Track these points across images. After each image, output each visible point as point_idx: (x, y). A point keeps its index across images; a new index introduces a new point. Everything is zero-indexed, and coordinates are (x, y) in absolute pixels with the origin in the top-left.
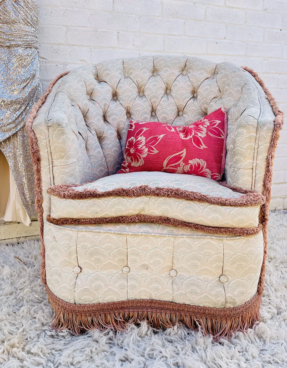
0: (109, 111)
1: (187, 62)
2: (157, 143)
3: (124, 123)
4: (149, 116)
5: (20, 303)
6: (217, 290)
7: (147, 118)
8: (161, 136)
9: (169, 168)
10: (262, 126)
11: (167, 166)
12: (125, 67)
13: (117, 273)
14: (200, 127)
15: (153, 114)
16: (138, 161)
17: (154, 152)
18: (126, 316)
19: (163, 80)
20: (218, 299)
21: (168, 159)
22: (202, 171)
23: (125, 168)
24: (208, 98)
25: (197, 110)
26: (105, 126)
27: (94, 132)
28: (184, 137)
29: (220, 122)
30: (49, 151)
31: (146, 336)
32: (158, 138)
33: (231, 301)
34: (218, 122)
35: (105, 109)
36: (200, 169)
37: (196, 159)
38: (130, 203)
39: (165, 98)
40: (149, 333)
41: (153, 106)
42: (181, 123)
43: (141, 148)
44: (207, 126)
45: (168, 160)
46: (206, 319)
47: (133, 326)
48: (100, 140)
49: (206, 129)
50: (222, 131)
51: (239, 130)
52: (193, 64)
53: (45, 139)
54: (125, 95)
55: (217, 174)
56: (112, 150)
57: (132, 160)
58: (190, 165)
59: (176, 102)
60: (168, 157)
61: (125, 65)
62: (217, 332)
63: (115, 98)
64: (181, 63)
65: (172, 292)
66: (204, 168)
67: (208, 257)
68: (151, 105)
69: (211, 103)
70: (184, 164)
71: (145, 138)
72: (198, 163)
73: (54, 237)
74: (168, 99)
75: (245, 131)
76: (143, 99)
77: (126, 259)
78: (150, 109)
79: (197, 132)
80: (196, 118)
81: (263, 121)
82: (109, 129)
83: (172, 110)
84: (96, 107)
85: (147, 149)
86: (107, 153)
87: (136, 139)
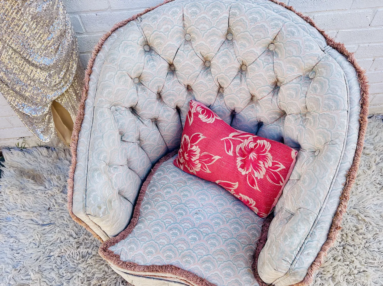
0: (164, 92)
1: (278, 36)
2: (210, 164)
3: (183, 101)
7: (211, 99)
8: (217, 158)
12: (186, 26)
14: (260, 164)
15: (221, 90)
17: (207, 171)
22: (251, 206)
25: (275, 109)
28: (240, 167)
29: (284, 168)
32: (213, 158)
34: (282, 167)
36: (249, 204)
37: (246, 196)
41: (221, 85)
43: (195, 161)
48: (156, 120)
49: (265, 170)
50: (283, 179)
52: (284, 48)
54: (183, 72)
55: (264, 213)
56: (170, 131)
58: (240, 196)
60: (221, 180)
61: (185, 22)
63: (172, 68)
64: (268, 37)
70: (235, 192)
71: (199, 150)
72: (247, 199)
76: (209, 77)
78: (216, 89)
79: (254, 170)
80: (271, 116)
81: (297, 268)
82: (165, 111)
83: (244, 99)
84: (147, 94)
85: (200, 165)
86: (164, 134)
87: (191, 145)
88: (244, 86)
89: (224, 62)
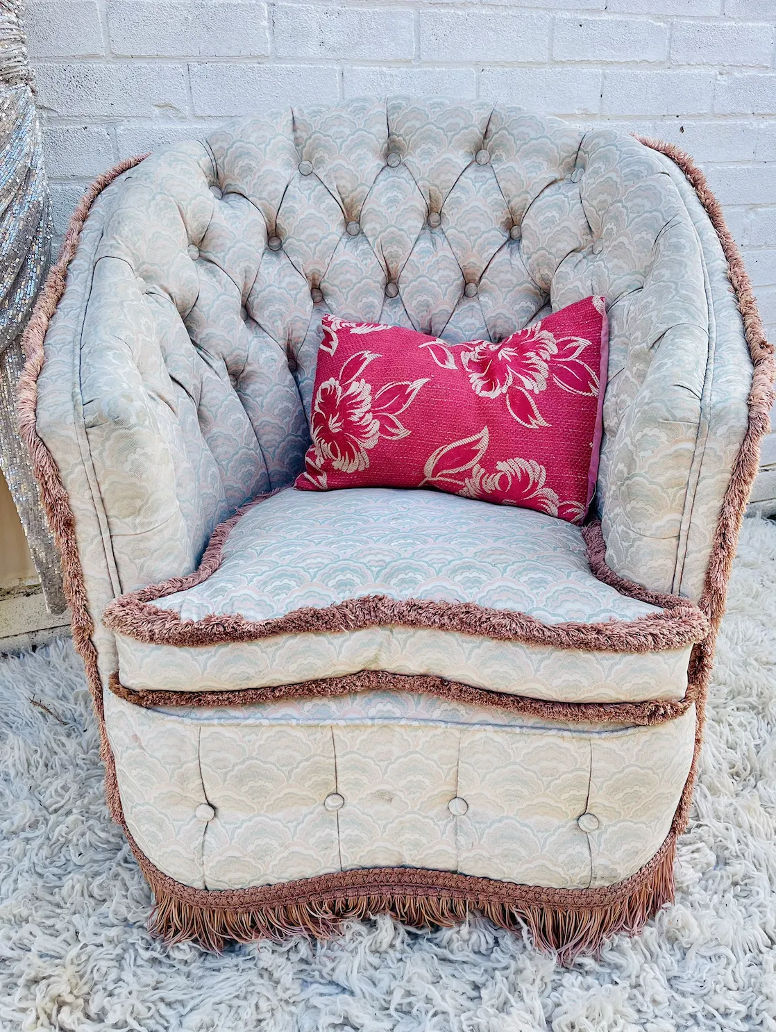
0: (261, 291)
1: (490, 124)
2: (405, 407)
3: (304, 323)
4: (376, 299)
5: (61, 855)
6: (570, 851)
7: (372, 307)
8: (418, 384)
9: (442, 479)
10: (713, 423)
11: (434, 475)
12: (300, 140)
13: (311, 813)
14: (530, 358)
15: (391, 289)
16: (352, 457)
17: (398, 435)
18: (339, 905)
19: (420, 183)
20: (571, 872)
21: (438, 454)
22: (534, 494)
23: (315, 472)
24: (553, 250)
25: (521, 284)
26: (250, 339)
27: (219, 364)
28: (483, 389)
29: (589, 343)
30: (96, 495)
31: (391, 951)
32: (409, 390)
33: (606, 874)
34: (583, 343)
35: (245, 284)
36: (529, 487)
37: (516, 459)
38: (337, 647)
39: (424, 244)
40: (398, 943)
41: (390, 266)
42: (473, 320)
43: (361, 419)
45: (439, 457)
46: (542, 909)
47: (357, 926)
48: (237, 380)
49: (546, 365)
50: (593, 374)
51: (647, 431)
52: (510, 134)
53: (79, 464)
54: (303, 237)
55: (575, 503)
56: (276, 412)
57: (334, 450)
58: (499, 475)
59: (457, 256)
60: (438, 450)
61: (298, 132)
62: (568, 939)
63: (275, 243)
64: (474, 124)
65: (455, 852)
66: (540, 486)
67: (550, 779)
68: (383, 263)
69: (562, 268)
70: (483, 471)
71: (369, 387)
72: (522, 471)
73: (136, 737)
75: (663, 437)
76: (361, 247)
77: (333, 778)
78: (381, 276)
79: (520, 376)
80: (517, 307)
81: (718, 403)
82: (261, 348)
83: (448, 282)
84: (220, 284)
85: (378, 423)
86: (260, 421)
87: (343, 387)
88: (444, 250)
89: (393, 201)
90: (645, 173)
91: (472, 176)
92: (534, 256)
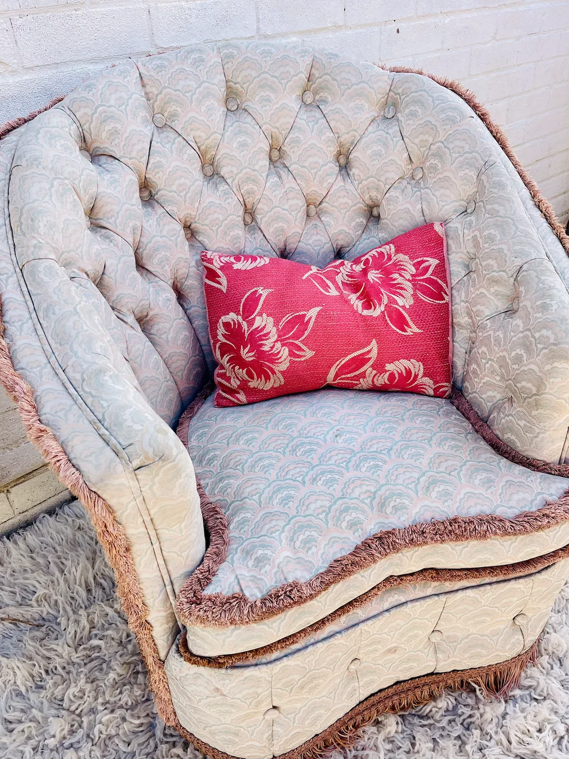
1: (313, 69)
2: (306, 333)
3: (185, 262)
6: (512, 640)
7: (238, 237)
8: (313, 313)
9: (340, 381)
11: (335, 379)
12: (151, 95)
13: (342, 680)
14: (396, 279)
15: (248, 218)
16: (267, 378)
18: (359, 722)
19: (263, 128)
20: (513, 652)
21: (338, 365)
22: (416, 383)
23: (232, 392)
24: (383, 179)
25: (356, 204)
26: (147, 287)
27: (131, 319)
28: (364, 309)
29: (438, 262)
32: (306, 319)
34: (433, 262)
35: (134, 240)
36: (412, 379)
37: (401, 361)
38: (368, 577)
41: (247, 201)
42: (319, 237)
43: (272, 348)
44: (412, 275)
45: (339, 367)
48: (140, 323)
49: (410, 284)
50: (443, 285)
52: (333, 79)
53: (131, 501)
54: (174, 188)
55: (443, 384)
57: (249, 374)
58: (388, 373)
59: (302, 187)
60: (338, 362)
61: (148, 87)
62: (503, 684)
63: (145, 194)
65: (435, 664)
66: (420, 376)
68: (241, 200)
69: (391, 193)
70: (374, 372)
71: (271, 320)
72: (406, 368)
73: (217, 690)
74: (280, 177)
76: (221, 188)
78: (241, 211)
79: (393, 295)
80: (353, 224)
82: (158, 293)
83: (296, 209)
84: (118, 247)
85: (287, 350)
86: (168, 353)
87: (247, 322)
88: (290, 183)
89: (243, 145)
90: (458, 118)
91: (305, 117)
92: (364, 183)
